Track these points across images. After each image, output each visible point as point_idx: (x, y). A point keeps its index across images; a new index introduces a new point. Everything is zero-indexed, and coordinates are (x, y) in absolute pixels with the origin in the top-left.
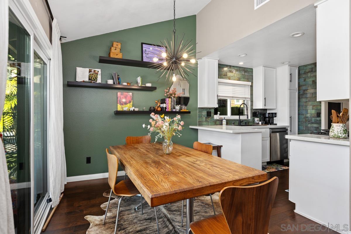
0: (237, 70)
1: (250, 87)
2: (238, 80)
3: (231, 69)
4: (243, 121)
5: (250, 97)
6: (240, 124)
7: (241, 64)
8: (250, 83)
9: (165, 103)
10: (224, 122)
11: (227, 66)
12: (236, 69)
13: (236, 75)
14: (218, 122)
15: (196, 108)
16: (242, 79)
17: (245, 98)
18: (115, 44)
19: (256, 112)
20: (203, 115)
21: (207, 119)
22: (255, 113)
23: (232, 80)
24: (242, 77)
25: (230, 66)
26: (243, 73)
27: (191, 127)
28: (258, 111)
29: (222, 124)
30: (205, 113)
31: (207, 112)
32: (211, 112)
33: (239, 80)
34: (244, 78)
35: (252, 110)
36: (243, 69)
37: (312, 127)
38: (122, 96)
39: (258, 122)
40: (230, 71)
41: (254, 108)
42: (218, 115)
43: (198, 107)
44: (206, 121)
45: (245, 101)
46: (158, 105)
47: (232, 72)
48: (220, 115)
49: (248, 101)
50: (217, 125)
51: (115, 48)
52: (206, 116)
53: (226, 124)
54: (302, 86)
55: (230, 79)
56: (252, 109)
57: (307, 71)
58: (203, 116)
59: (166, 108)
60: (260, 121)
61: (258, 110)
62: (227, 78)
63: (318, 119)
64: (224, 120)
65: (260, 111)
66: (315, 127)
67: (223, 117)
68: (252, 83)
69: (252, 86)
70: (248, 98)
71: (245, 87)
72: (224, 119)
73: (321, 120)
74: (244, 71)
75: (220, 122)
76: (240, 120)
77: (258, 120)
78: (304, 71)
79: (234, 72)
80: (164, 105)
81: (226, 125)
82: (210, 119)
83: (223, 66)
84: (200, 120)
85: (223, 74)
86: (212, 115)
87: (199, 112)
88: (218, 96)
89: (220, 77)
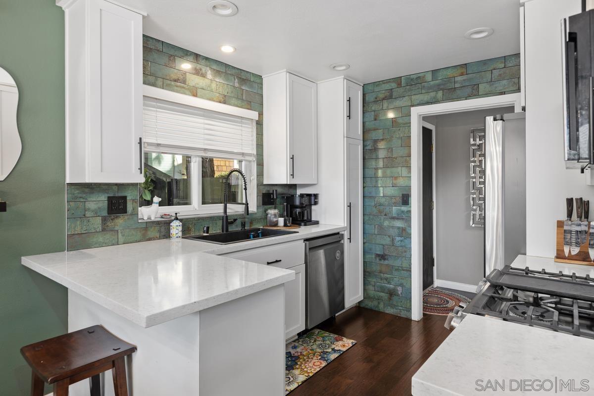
0: (218, 73)
1: (254, 124)
2: (220, 102)
3: (198, 66)
4: (235, 220)
5: (255, 153)
6: (227, 229)
7: (227, 51)
8: (254, 115)
10: (176, 228)
11: (186, 54)
12: (215, 67)
13: (214, 86)
14: (153, 231)
15: (59, 186)
16: (234, 101)
17: (243, 154)
19: (271, 192)
20: (89, 209)
21: (110, 224)
22: (268, 197)
23: (202, 97)
24: (232, 95)
25: (197, 56)
26: (237, 85)
28: (276, 190)
29: (167, 236)
30: (99, 202)
31: (110, 199)
32: (125, 198)
33: (225, 103)
34: (237, 98)
35: (262, 187)
36: (236, 71)
37: (393, 227)
39: (275, 220)
40: (197, 72)
41: (265, 182)
42: (155, 206)
43: (68, 181)
44: (104, 230)
45: (243, 163)
47: (204, 76)
48: (161, 204)
49: (250, 161)
50: (150, 239)
52: (105, 213)
53: (180, 234)
54: (370, 130)
55: (195, 95)
56: (260, 184)
57: (381, 96)
58: (88, 214)
60: (281, 216)
61: (275, 188)
62: (187, 92)
63: (404, 208)
65: (280, 190)
66: (399, 228)
67: (170, 210)
68: (261, 114)
69: (259, 123)
70: (250, 155)
71: (241, 123)
72: (177, 219)
73: (409, 212)
74: (238, 77)
75: (163, 230)
76: (227, 217)
77: (275, 215)
78: (375, 96)
79: (209, 75)
81: (180, 240)
82: (120, 222)
83: (172, 52)
84: (78, 230)
85: (174, 77)
86: (130, 207)
87: (73, 199)
88: (140, 143)
89: (160, 81)
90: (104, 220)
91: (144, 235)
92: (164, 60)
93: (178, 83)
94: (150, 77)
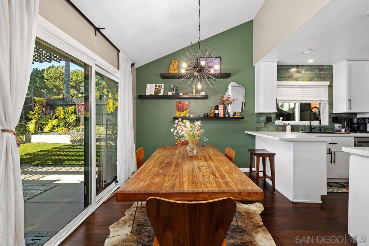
0: (307, 70)
1: (327, 87)
2: (308, 81)
3: (298, 70)
4: (315, 127)
5: (328, 99)
6: (311, 131)
7: (311, 62)
8: (328, 83)
9: (218, 110)
10: (288, 128)
11: (293, 66)
12: (306, 68)
13: (305, 75)
14: (280, 128)
15: (253, 114)
16: (316, 79)
17: (320, 100)
18: (173, 62)
19: (338, 117)
20: (261, 120)
21: (267, 125)
22: (335, 118)
23: (299, 81)
24: (315, 77)
25: (297, 66)
26: (317, 72)
27: (246, 132)
28: (341, 116)
29: (285, 130)
30: (263, 118)
31: (267, 118)
32: (271, 117)
33: (311, 81)
34: (318, 77)
35: (332, 115)
36: (317, 66)
38: (180, 105)
39: (339, 129)
40: (298, 72)
41: (334, 112)
42: (281, 120)
43: (256, 112)
44: (265, 126)
45: (321, 104)
46: (213, 111)
47: (301, 73)
48: (283, 120)
49: (325, 103)
50: (279, 131)
51: (173, 66)
52: (265, 122)
53: (290, 130)
55: (297, 80)
58: (261, 122)
59: (218, 114)
60: (343, 128)
61: (340, 115)
62: (293, 80)
64: (288, 127)
65: (343, 116)
67: (287, 122)
68: (331, 82)
69: (331, 87)
70: (325, 101)
71: (320, 87)
72: (289, 125)
74: (318, 69)
75: (284, 128)
76: (311, 126)
77: (339, 127)
79: (303, 72)
80: (217, 112)
81: (290, 132)
82: (269, 125)
83: (287, 68)
84: (258, 126)
85: (288, 76)
86: (272, 120)
87: (257, 117)
88: (276, 100)
89: (283, 79)
90: (265, 123)
91: (277, 129)
92: (285, 71)
93: (291, 78)
94: (280, 78)
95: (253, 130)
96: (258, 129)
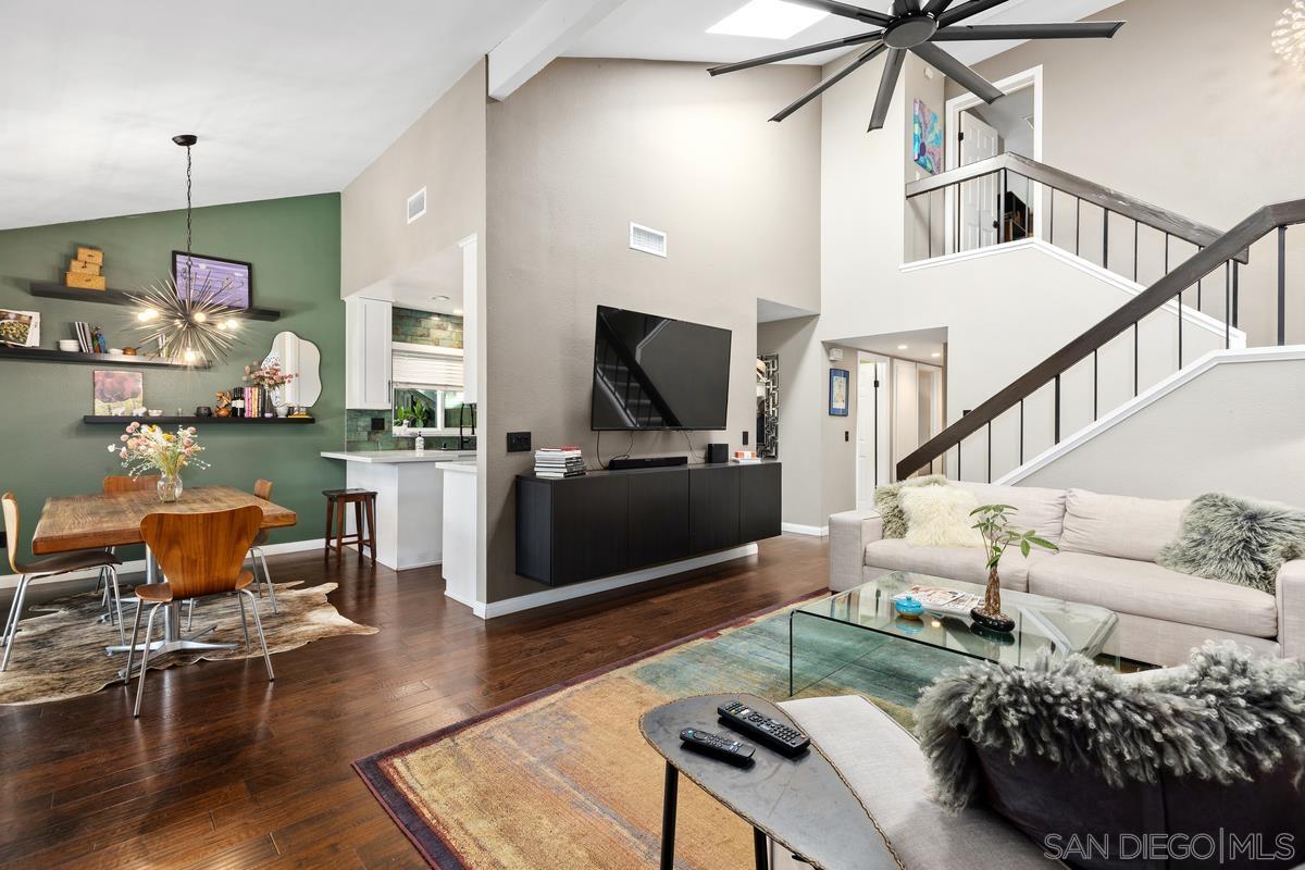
0: (457, 325)
3: (440, 322)
4: (469, 440)
6: (461, 446)
9: (243, 399)
10: (419, 443)
13: (454, 336)
14: (403, 444)
15: (342, 411)
18: (83, 253)
20: (360, 426)
21: (373, 436)
23: (439, 346)
25: (439, 315)
27: (323, 454)
29: (413, 448)
30: (366, 422)
31: (373, 420)
32: (383, 420)
38: (109, 380)
40: (439, 327)
42: (404, 426)
43: (347, 408)
44: (368, 440)
46: (225, 402)
47: (445, 329)
48: (409, 425)
50: (400, 449)
51: (82, 266)
52: (369, 429)
53: (423, 446)
55: (436, 344)
58: (359, 429)
59: (243, 410)
62: (430, 343)
64: (418, 439)
67: (416, 430)
72: (421, 436)
75: (409, 444)
76: (462, 437)
79: (450, 328)
80: (238, 404)
81: (423, 451)
82: (380, 436)
83: (418, 315)
84: (353, 439)
85: (419, 333)
86: (386, 427)
87: (350, 419)
89: (409, 338)
90: (369, 433)
91: (397, 445)
92: (413, 321)
93: (424, 337)
94: (397, 336)
95: (340, 450)
96: (353, 447)
